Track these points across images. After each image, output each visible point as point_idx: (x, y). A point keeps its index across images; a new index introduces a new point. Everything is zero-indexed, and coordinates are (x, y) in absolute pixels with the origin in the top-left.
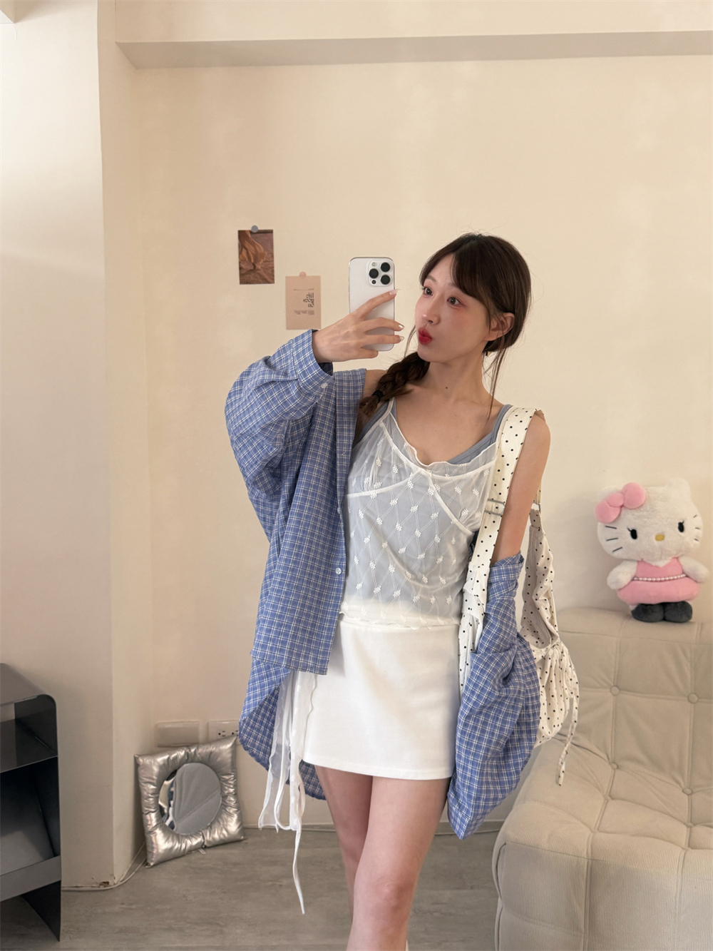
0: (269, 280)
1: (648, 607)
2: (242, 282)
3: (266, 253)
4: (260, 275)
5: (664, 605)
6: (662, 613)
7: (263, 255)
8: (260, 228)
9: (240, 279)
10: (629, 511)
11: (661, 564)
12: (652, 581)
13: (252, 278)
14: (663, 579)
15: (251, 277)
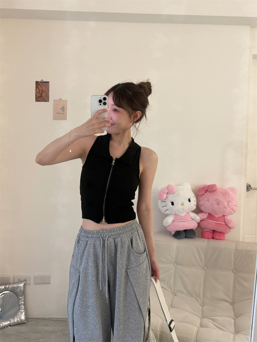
0: (47, 100)
2: (37, 101)
3: (46, 90)
4: (44, 99)
5: (185, 231)
6: (185, 234)
7: (45, 91)
8: (45, 80)
9: (36, 100)
10: (170, 195)
11: (183, 215)
15: (40, 99)
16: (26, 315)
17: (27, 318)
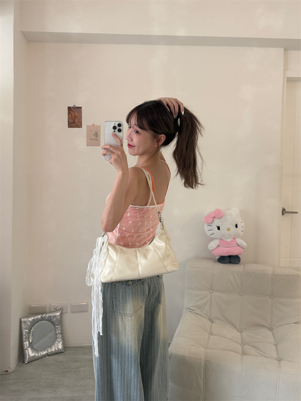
0: (80, 126)
1: (224, 257)
3: (79, 116)
4: (76, 124)
5: (230, 256)
6: (229, 259)
8: (77, 106)
9: (68, 126)
10: (217, 219)
11: (229, 240)
12: (225, 247)
13: (73, 126)
14: (229, 246)
16: (64, 344)
17: (65, 347)
